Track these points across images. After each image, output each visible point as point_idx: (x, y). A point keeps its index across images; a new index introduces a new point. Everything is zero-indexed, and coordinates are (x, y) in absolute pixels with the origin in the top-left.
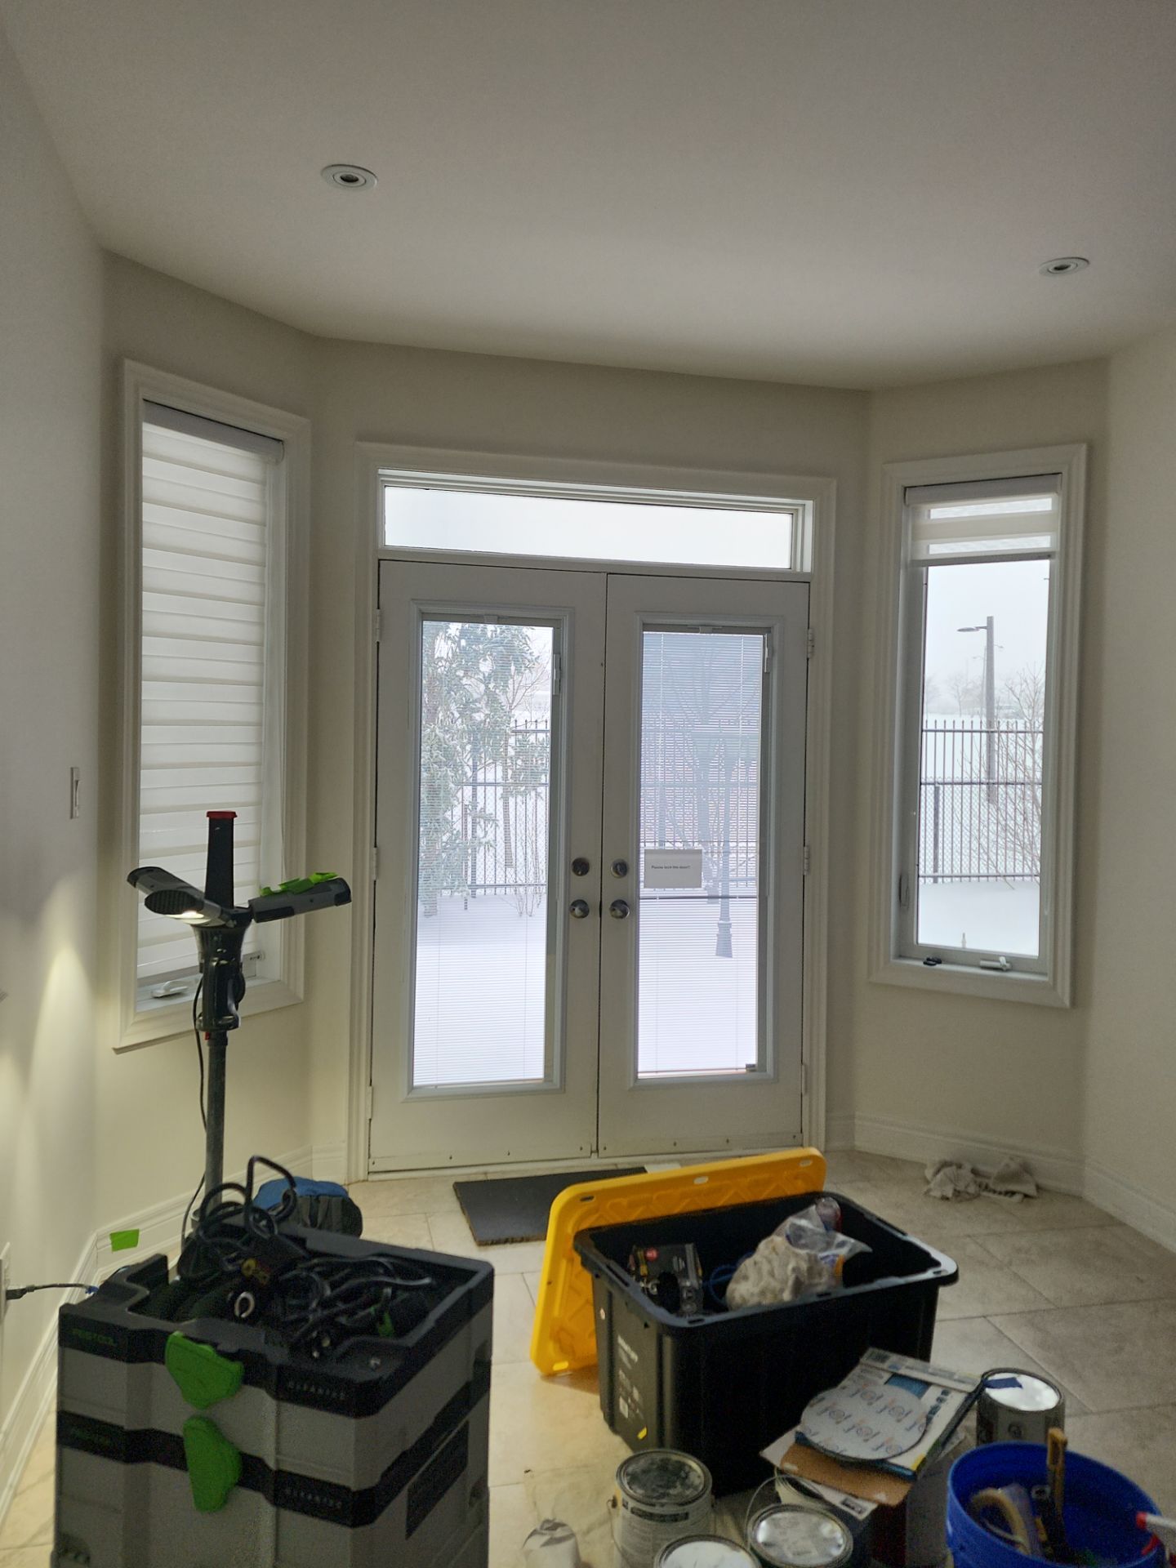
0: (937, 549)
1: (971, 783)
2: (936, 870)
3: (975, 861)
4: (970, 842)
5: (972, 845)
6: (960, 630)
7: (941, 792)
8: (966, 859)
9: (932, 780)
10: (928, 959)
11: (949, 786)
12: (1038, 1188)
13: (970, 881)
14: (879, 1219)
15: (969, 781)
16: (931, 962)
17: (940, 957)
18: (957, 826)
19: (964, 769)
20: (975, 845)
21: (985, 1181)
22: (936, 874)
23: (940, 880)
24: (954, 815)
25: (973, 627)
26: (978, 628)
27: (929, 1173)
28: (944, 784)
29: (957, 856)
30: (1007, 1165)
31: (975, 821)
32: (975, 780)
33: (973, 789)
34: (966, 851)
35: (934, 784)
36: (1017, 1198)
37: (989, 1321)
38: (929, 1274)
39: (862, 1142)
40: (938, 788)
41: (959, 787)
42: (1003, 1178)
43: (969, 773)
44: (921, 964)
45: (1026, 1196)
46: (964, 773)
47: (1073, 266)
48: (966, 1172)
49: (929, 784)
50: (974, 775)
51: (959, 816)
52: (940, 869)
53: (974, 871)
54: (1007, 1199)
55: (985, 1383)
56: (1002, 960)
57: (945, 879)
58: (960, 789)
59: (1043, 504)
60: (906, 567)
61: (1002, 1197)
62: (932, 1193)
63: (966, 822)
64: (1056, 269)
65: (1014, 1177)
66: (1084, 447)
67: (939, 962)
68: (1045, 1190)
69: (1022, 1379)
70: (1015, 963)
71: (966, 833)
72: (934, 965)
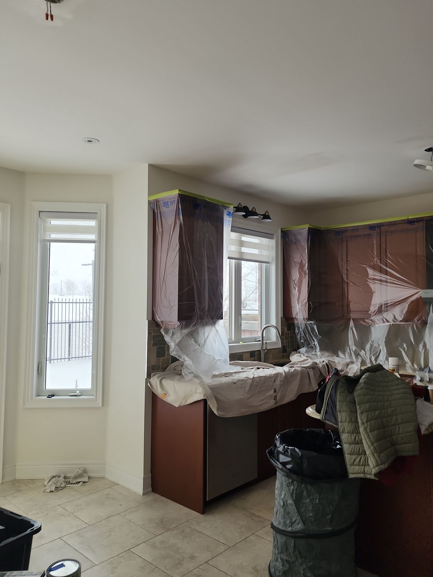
0: (54, 236)
1: (83, 322)
2: (69, 356)
3: (84, 351)
4: (82, 344)
5: (83, 345)
6: (83, 265)
7: (71, 326)
8: (81, 351)
9: (68, 321)
10: (49, 395)
11: (75, 323)
12: (89, 478)
13: (82, 359)
14: (11, 512)
15: (82, 321)
16: (50, 397)
17: (54, 394)
18: (77, 338)
19: (80, 317)
20: (84, 345)
21: (68, 480)
22: (69, 357)
23: (71, 359)
24: (76, 334)
25: (87, 264)
26: (89, 265)
27: (46, 483)
28: (72, 323)
29: (77, 349)
30: (78, 472)
31: (84, 336)
32: (84, 321)
33: (84, 324)
34: (81, 348)
35: (69, 323)
36: (81, 483)
37: (61, 539)
38: (29, 531)
39: (18, 476)
40: (71, 324)
41: (78, 323)
42: (75, 478)
43: (82, 318)
44: (46, 397)
45: (84, 482)
46: (80, 318)
47: (94, 142)
48: (62, 479)
49: (67, 323)
50: (84, 319)
51: (78, 334)
52: (71, 355)
53: (84, 355)
54: (76, 485)
55: (50, 569)
56: (78, 392)
57: (73, 359)
58: (79, 324)
59: (92, 223)
60: (41, 242)
61: (74, 485)
62: (46, 491)
63: (81, 336)
64: (88, 141)
65: (80, 476)
66: (105, 205)
67: (53, 396)
68: (91, 478)
69: (65, 563)
70: (83, 392)
71: (81, 341)
72: (51, 397)
